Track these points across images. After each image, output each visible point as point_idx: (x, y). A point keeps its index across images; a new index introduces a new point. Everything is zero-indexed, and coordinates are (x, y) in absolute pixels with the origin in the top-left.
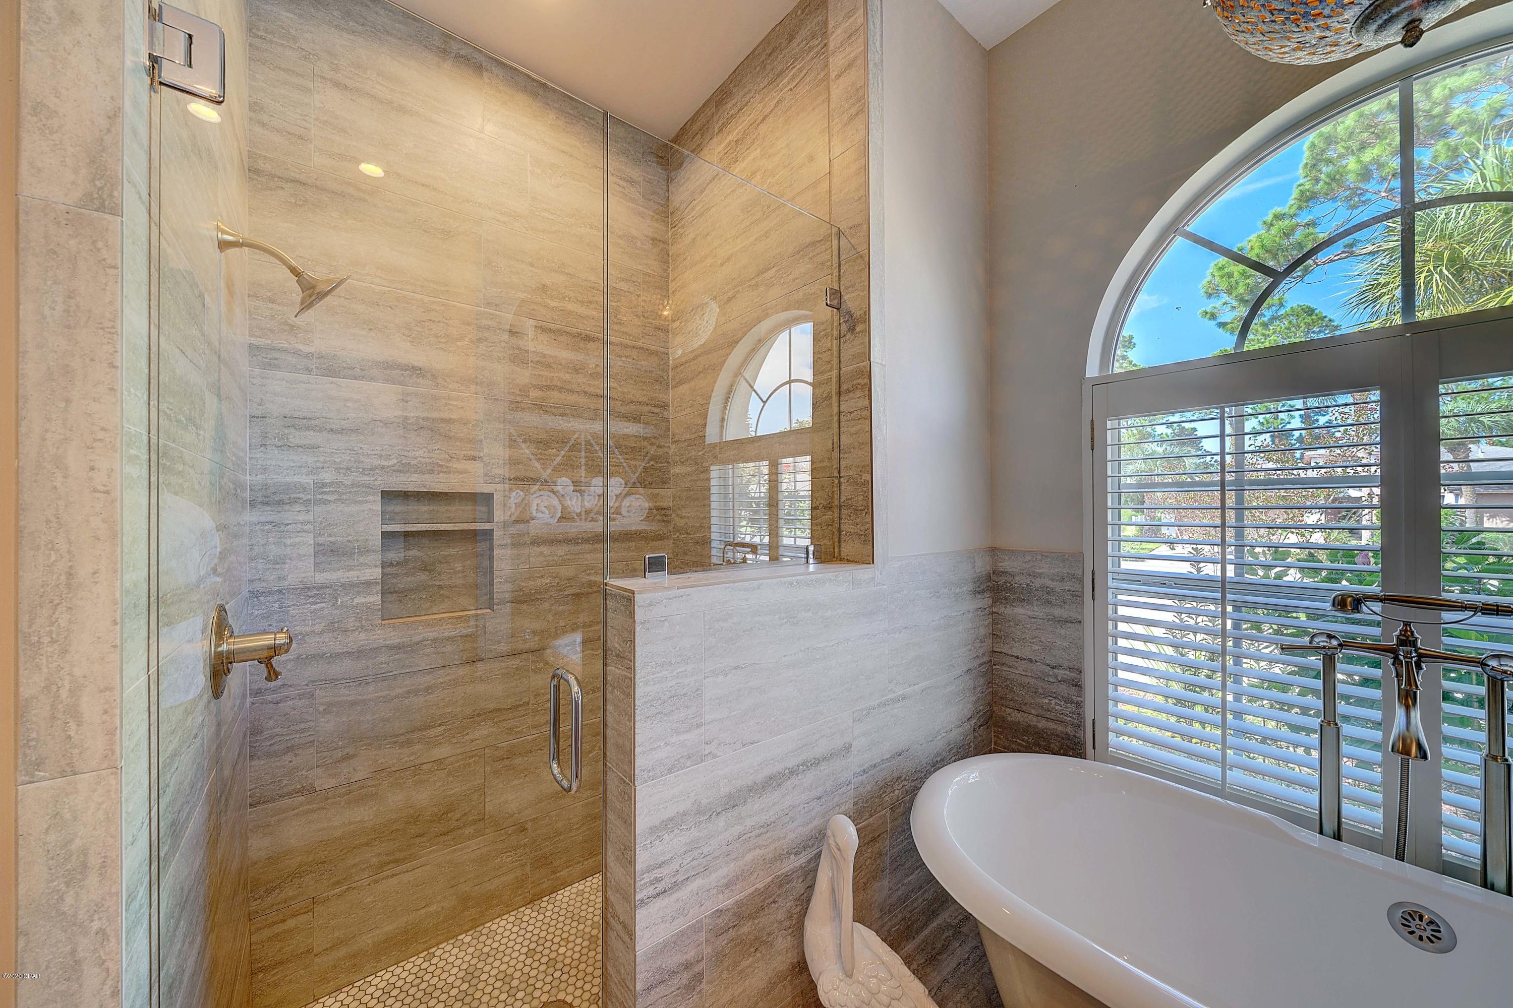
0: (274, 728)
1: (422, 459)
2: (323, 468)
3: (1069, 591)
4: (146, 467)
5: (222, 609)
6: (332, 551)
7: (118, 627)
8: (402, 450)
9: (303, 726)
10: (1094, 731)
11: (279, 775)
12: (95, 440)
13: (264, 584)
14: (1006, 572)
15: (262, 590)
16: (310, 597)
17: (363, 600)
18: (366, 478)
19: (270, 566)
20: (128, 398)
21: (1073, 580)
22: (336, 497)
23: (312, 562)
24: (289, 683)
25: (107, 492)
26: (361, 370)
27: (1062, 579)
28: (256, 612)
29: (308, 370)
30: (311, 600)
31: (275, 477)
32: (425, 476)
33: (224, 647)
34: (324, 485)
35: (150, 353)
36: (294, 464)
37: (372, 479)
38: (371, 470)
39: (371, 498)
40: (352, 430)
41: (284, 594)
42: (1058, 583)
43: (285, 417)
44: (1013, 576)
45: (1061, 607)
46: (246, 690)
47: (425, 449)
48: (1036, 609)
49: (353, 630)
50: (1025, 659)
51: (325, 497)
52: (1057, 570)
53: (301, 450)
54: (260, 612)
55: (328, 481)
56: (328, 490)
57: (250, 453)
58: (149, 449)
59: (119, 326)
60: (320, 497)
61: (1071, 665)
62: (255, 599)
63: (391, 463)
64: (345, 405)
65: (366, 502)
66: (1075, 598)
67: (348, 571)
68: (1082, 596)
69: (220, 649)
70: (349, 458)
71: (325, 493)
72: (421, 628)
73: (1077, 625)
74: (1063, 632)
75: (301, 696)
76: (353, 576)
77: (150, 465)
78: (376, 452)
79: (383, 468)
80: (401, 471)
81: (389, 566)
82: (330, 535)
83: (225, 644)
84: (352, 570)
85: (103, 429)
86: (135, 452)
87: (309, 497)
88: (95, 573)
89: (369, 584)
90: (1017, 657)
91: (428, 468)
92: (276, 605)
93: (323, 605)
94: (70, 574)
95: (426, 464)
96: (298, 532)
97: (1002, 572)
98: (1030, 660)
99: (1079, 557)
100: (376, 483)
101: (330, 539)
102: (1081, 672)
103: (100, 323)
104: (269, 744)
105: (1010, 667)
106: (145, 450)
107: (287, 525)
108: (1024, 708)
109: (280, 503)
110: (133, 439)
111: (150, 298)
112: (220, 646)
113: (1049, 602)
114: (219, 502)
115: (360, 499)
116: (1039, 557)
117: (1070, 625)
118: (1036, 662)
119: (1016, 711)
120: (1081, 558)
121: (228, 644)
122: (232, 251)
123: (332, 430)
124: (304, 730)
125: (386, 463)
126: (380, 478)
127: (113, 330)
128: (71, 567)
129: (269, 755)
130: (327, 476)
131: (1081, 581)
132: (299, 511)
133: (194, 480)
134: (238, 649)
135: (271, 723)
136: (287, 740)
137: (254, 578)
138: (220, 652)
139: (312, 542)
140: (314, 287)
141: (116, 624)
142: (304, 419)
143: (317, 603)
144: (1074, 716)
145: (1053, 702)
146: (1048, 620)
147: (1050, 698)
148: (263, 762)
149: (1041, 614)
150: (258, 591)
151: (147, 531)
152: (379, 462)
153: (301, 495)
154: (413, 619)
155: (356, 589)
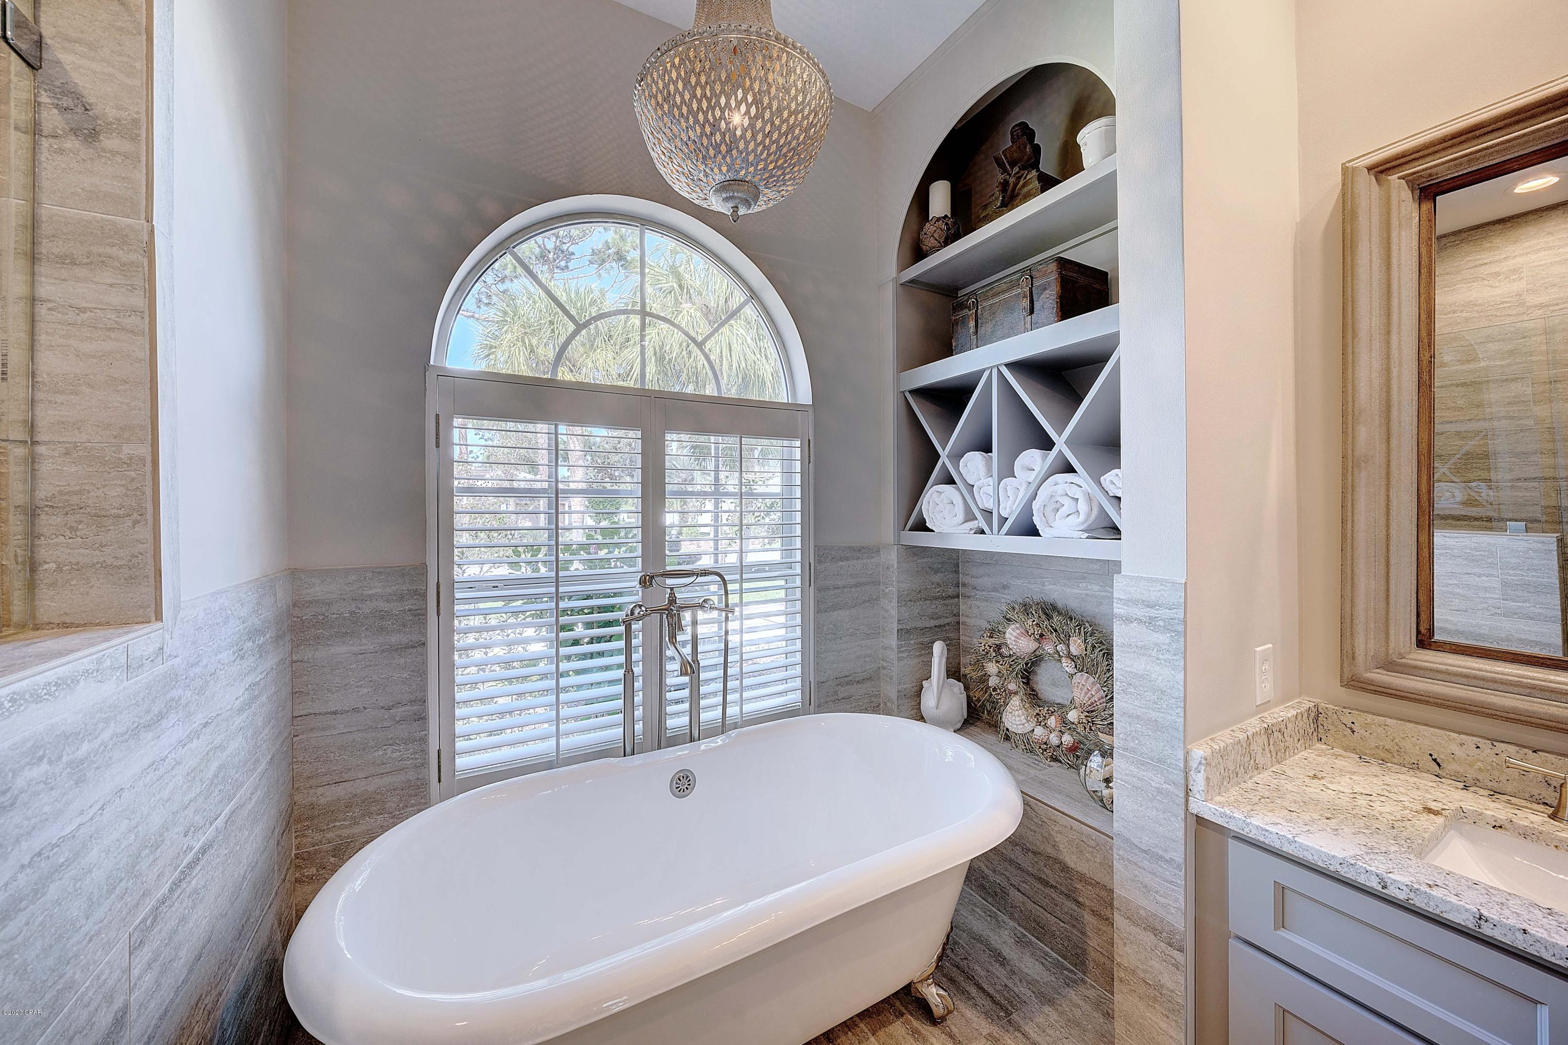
3: (410, 610)
10: (439, 762)
14: (317, 601)
21: (415, 597)
27: (402, 598)
42: (395, 604)
44: (329, 604)
45: (399, 631)
48: (364, 641)
50: (348, 711)
52: (394, 588)
61: (413, 697)
66: (417, 618)
68: (425, 614)
73: (419, 649)
74: (402, 661)
90: (335, 713)
97: (310, 602)
98: (356, 710)
99: (422, 570)
102: (425, 701)
105: (323, 729)
108: (346, 777)
113: (382, 629)
116: (369, 575)
117: (411, 650)
118: (365, 708)
119: (333, 787)
120: (425, 570)
131: (424, 596)
144: (417, 756)
145: (389, 751)
146: (383, 651)
147: (385, 747)
149: (372, 647)
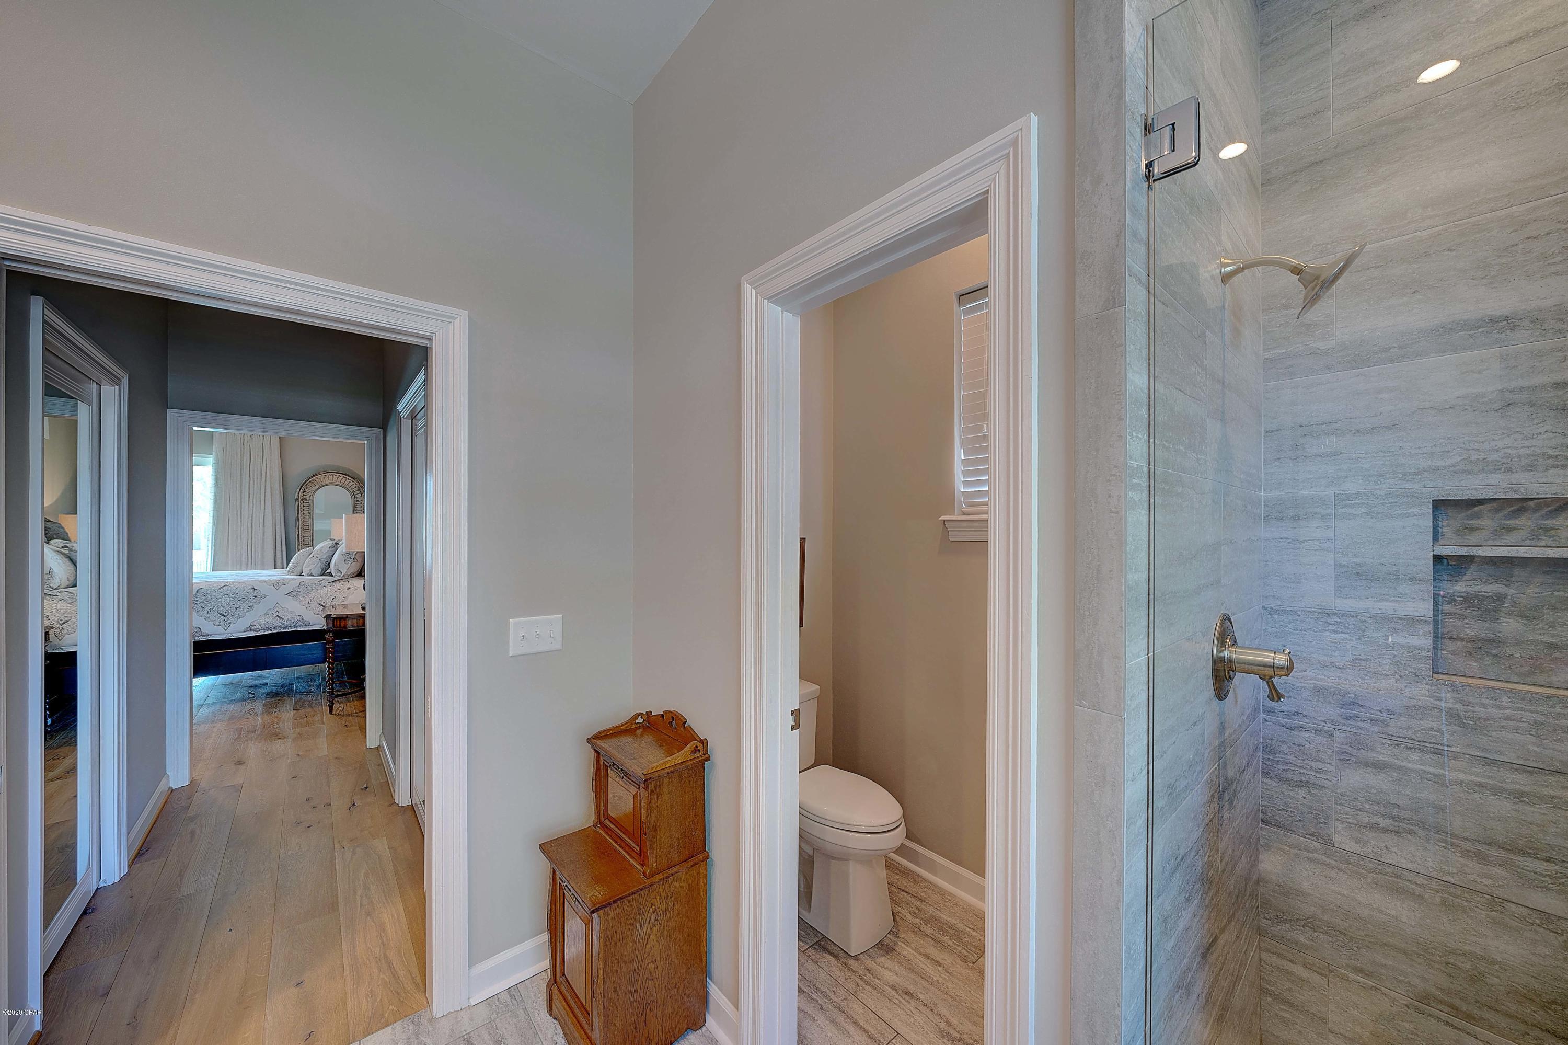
0: (1287, 754)
1: (1509, 451)
2: (1346, 477)
4: (1146, 492)
5: (1226, 619)
6: (1358, 574)
7: (1123, 613)
8: (1469, 442)
9: (1319, 765)
11: (1293, 806)
12: (1111, 475)
13: (1278, 602)
15: (1277, 608)
16: (1330, 624)
17: (1400, 640)
18: (1409, 485)
19: (1285, 584)
20: (1131, 440)
22: (1364, 510)
23: (1333, 585)
24: (1304, 713)
25: (1117, 513)
26: (1401, 348)
28: (1270, 630)
29: (1328, 368)
30: (1330, 627)
31: (1290, 491)
32: (1515, 476)
33: (1226, 654)
34: (1347, 497)
35: (1149, 401)
36: (1312, 476)
37: (1417, 485)
38: (1416, 474)
39: (1416, 510)
40: (1387, 427)
41: (1299, 616)
43: (1301, 426)
46: (1259, 704)
47: (1516, 436)
49: (1387, 675)
51: (1349, 510)
53: (1320, 459)
54: (1274, 630)
55: (1354, 492)
56: (1353, 502)
57: (1264, 469)
58: (1149, 477)
59: (1124, 389)
60: (1343, 510)
62: (1269, 616)
63: (1449, 462)
64: (1376, 398)
65: (1408, 515)
67: (1382, 600)
69: (1221, 655)
70: (1382, 462)
71: (1350, 506)
72: (1505, 699)
75: (1318, 732)
76: (1387, 607)
77: (1149, 491)
78: (1425, 450)
79: (1436, 469)
80: (1468, 472)
81: (1449, 603)
82: (1355, 556)
83: (1227, 651)
84: (1387, 601)
85: (1115, 467)
86: (1137, 481)
87: (1328, 511)
88: (1110, 571)
89: (1411, 621)
91: (1523, 463)
92: (1291, 626)
93: (1346, 636)
94: (1099, 571)
95: (1519, 457)
96: (1316, 550)
100: (1424, 491)
101: (1355, 560)
103: (1114, 390)
104: (1281, 768)
106: (1145, 479)
107: (1303, 541)
109: (1296, 518)
110: (1135, 471)
111: (1149, 357)
112: (1222, 651)
114: (1224, 518)
115: (1399, 512)
121: (1230, 652)
122: (1236, 279)
123: (1358, 431)
124: (1319, 771)
125: (1441, 463)
126: (1431, 484)
127: (1120, 393)
128: (1099, 565)
129: (1281, 780)
130: (1351, 487)
132: (1317, 528)
133: (1195, 500)
134: (1240, 659)
135: (1284, 748)
136: (1300, 773)
137: (1268, 594)
138: (1221, 657)
139: (1332, 562)
140: (1317, 278)
141: (1122, 610)
142: (1323, 424)
143: (1338, 632)
148: (1275, 784)
150: (1272, 608)
151: (1148, 543)
152: (1429, 463)
153: (1318, 510)
154: (1492, 683)
155: (1392, 626)
